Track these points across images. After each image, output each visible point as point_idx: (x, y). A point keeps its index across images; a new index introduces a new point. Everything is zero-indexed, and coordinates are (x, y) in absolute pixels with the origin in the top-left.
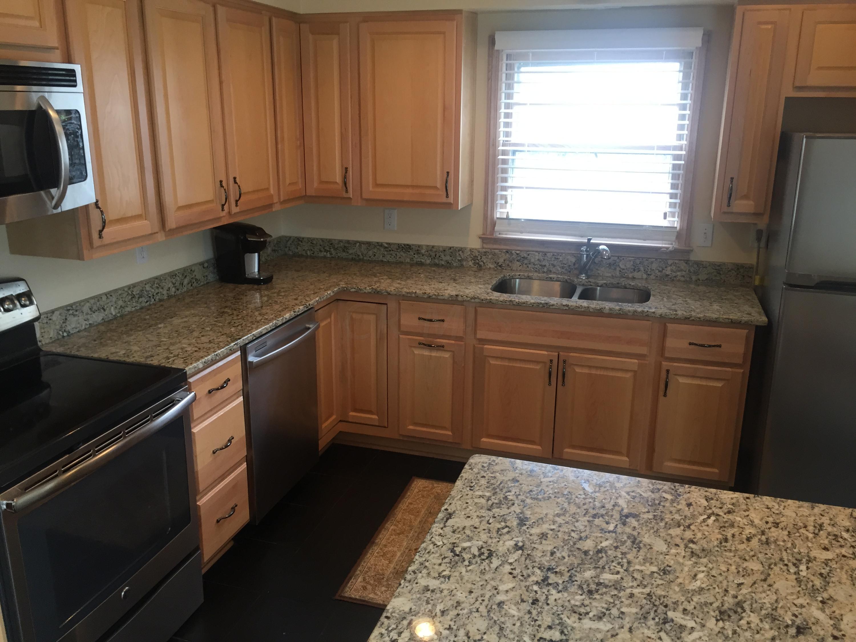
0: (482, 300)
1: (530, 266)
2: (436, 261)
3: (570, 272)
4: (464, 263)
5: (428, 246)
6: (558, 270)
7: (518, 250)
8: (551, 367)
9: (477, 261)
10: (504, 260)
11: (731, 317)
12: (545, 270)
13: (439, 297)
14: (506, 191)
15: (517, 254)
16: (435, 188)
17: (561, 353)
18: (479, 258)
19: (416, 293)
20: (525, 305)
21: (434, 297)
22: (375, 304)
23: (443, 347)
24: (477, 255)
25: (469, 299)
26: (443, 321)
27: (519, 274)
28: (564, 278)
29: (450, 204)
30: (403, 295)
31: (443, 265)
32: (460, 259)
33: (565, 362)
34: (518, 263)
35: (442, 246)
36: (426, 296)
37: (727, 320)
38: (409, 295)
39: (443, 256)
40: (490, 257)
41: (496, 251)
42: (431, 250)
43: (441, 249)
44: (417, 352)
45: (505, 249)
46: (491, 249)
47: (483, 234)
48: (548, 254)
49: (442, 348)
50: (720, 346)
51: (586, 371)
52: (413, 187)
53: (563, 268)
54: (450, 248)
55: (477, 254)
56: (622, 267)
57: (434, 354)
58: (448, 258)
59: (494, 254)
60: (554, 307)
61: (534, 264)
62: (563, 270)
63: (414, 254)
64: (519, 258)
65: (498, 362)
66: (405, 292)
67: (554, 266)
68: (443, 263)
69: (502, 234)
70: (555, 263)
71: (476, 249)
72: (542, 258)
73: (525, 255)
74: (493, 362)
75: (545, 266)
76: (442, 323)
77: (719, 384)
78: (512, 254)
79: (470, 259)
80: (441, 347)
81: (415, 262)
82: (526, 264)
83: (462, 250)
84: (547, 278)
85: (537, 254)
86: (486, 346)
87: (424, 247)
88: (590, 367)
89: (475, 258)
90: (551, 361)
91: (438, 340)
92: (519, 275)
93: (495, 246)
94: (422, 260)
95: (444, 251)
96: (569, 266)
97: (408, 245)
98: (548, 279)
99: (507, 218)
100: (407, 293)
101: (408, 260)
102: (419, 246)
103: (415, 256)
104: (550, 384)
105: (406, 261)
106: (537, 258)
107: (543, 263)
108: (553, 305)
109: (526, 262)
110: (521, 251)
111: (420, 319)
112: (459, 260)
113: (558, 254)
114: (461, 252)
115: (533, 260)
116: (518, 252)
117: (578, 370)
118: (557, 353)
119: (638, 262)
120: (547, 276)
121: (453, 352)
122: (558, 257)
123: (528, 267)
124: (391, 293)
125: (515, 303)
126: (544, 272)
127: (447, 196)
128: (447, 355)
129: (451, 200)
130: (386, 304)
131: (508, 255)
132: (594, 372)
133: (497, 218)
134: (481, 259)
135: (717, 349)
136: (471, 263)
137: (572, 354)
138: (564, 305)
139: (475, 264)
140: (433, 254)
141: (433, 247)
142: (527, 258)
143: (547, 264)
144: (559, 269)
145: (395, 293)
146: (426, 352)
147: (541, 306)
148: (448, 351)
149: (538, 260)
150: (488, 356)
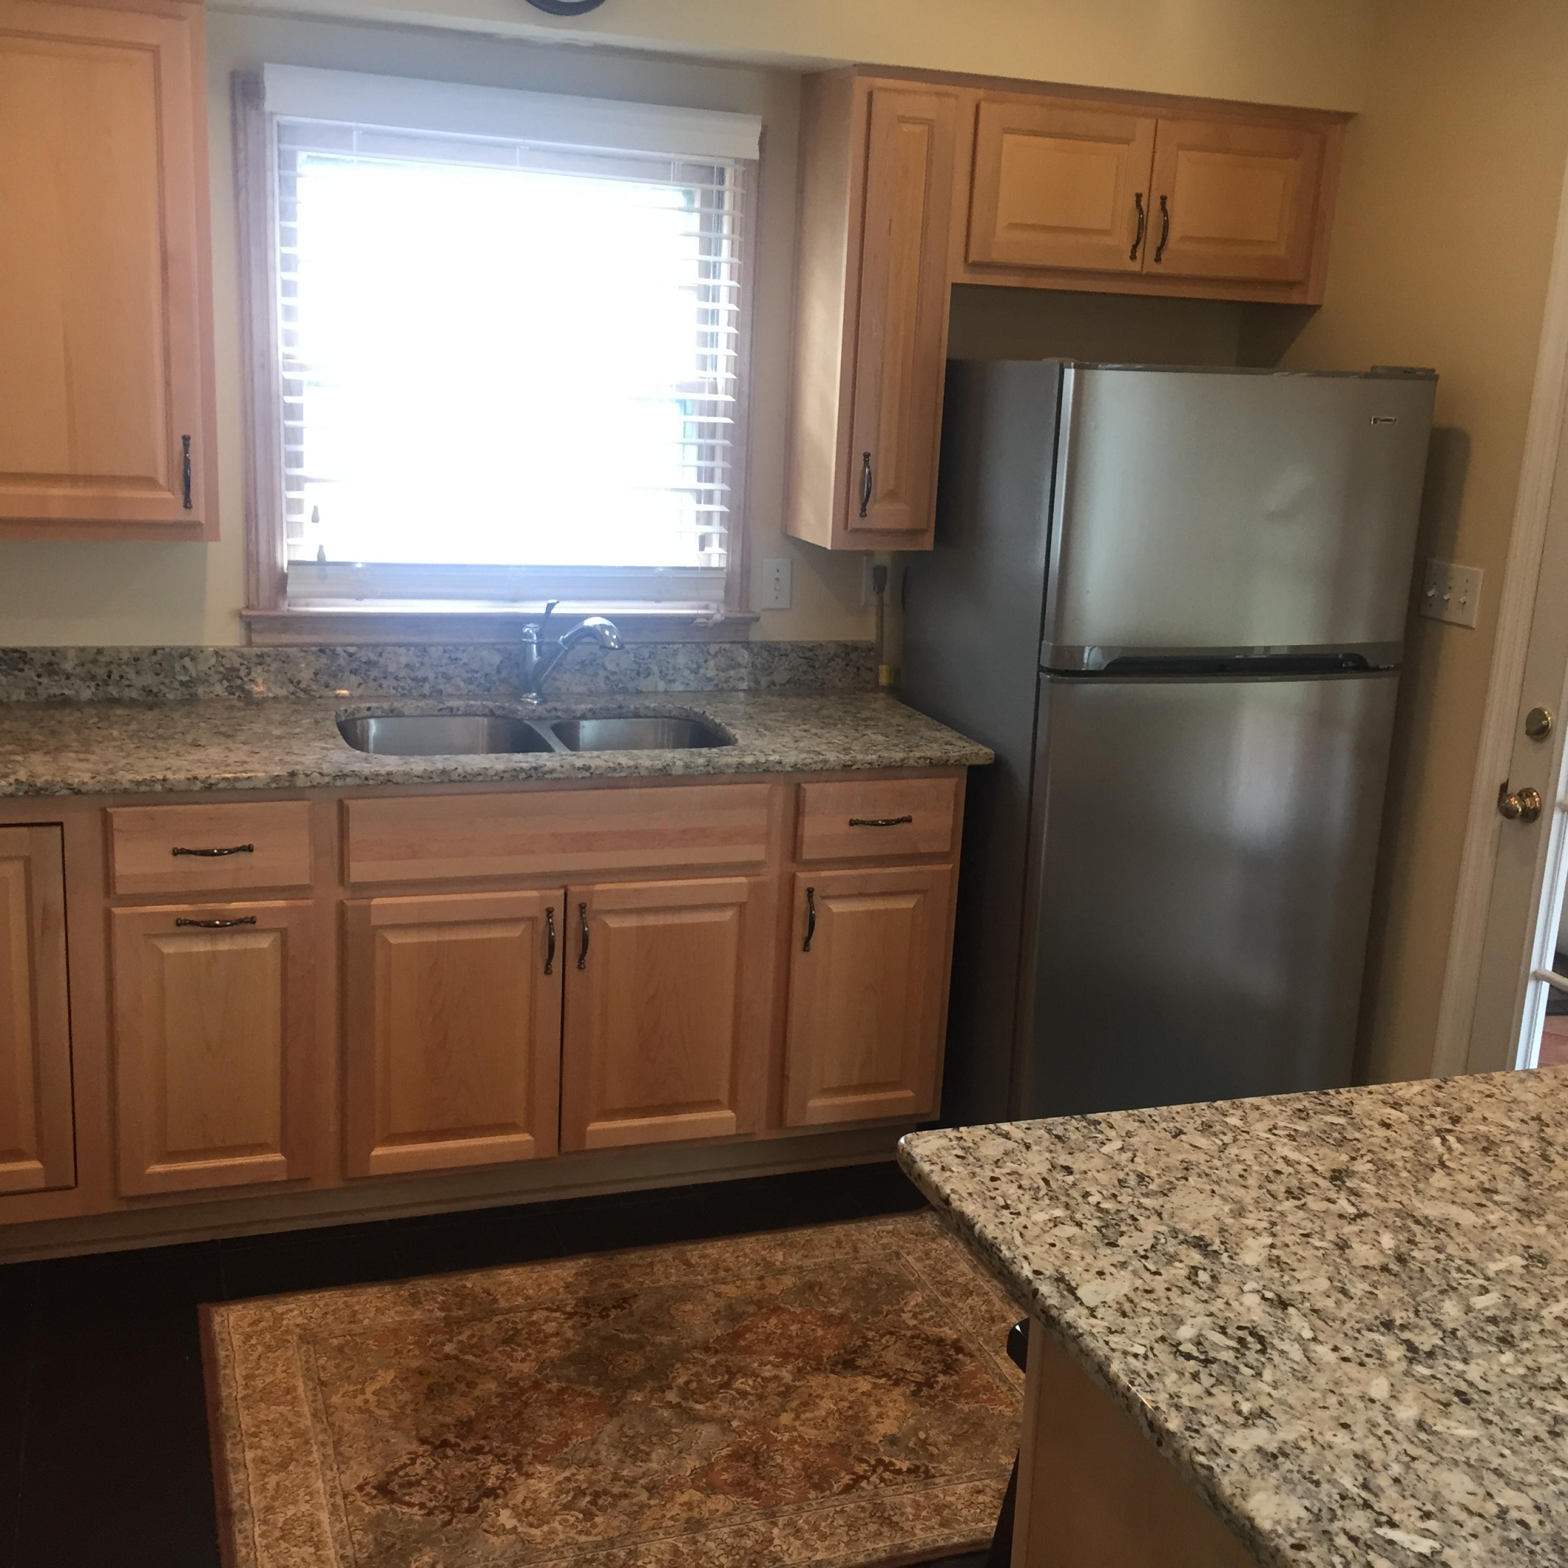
0: (366, 779)
1: (385, 683)
2: (114, 691)
3: (488, 690)
4: (201, 690)
5: (82, 650)
6: (458, 688)
7: (351, 645)
8: (550, 926)
9: (239, 682)
10: (316, 674)
11: (929, 754)
12: (426, 689)
13: (239, 785)
14: (300, 488)
15: (351, 655)
16: (149, 482)
17: (572, 889)
18: (242, 673)
19: (165, 780)
20: (480, 778)
21: (221, 785)
22: (25, 829)
23: (253, 921)
24: (237, 665)
25: (327, 779)
26: (250, 849)
27: (367, 705)
28: (484, 706)
29: (196, 525)
30: (126, 791)
31: (133, 701)
32: (185, 678)
33: (582, 907)
34: (353, 677)
35: (130, 649)
36: (198, 786)
37: (921, 762)
38: (143, 788)
39: (132, 675)
40: (274, 666)
41: (290, 650)
42: (94, 661)
43: (126, 656)
44: (169, 948)
45: (314, 645)
46: (275, 646)
47: (247, 607)
48: (433, 651)
49: (249, 926)
50: (908, 820)
51: (631, 922)
52: (74, 479)
53: (470, 681)
54: (155, 652)
55: (237, 662)
56: (611, 667)
57: (224, 945)
58: (148, 679)
59: (286, 660)
60: (555, 775)
61: (397, 678)
62: (472, 687)
63: (39, 676)
64: (354, 666)
65: (412, 938)
66: (131, 781)
67: (448, 678)
68: (134, 694)
69: (295, 605)
70: (451, 670)
71: (232, 650)
72: (415, 661)
73: (373, 657)
74: (394, 939)
75: (425, 679)
76: (247, 853)
77: (907, 904)
78: (335, 655)
79: (218, 677)
80: (246, 923)
81: (42, 697)
82: (375, 680)
83: (190, 653)
84: (440, 710)
85: (402, 650)
86: (376, 901)
87: (71, 655)
88: (640, 911)
89: (230, 675)
90: (549, 912)
91: (235, 905)
92: (369, 709)
93: (286, 638)
94: (66, 692)
95: (136, 660)
96: (486, 675)
97: (15, 650)
98: (444, 712)
99: (321, 562)
100: (138, 783)
101: (19, 695)
102: (54, 652)
103: (44, 680)
104: (548, 971)
105: (14, 698)
106: (403, 660)
107: (420, 674)
108: (552, 771)
109: (374, 673)
110: (359, 646)
111: (177, 852)
112: (182, 683)
113: (456, 646)
114: (187, 661)
115: (392, 668)
116: (352, 650)
117: (614, 923)
118: (562, 891)
119: (645, 653)
120: (441, 706)
121: (282, 930)
122: (458, 655)
123: (380, 686)
124: (84, 789)
125: (454, 776)
126: (424, 696)
127: (187, 504)
128: (264, 942)
129: (199, 513)
130: (61, 824)
131: (324, 660)
132: (650, 920)
133: (291, 563)
134: (249, 674)
135: (904, 826)
136: (219, 689)
137: (599, 887)
138: (579, 769)
139: (231, 690)
140: (101, 672)
141: (100, 651)
142: (376, 663)
143: (431, 676)
144: (462, 685)
145: (97, 788)
146: (201, 946)
147: (523, 775)
148: (264, 931)
149: (407, 666)
150: (381, 927)
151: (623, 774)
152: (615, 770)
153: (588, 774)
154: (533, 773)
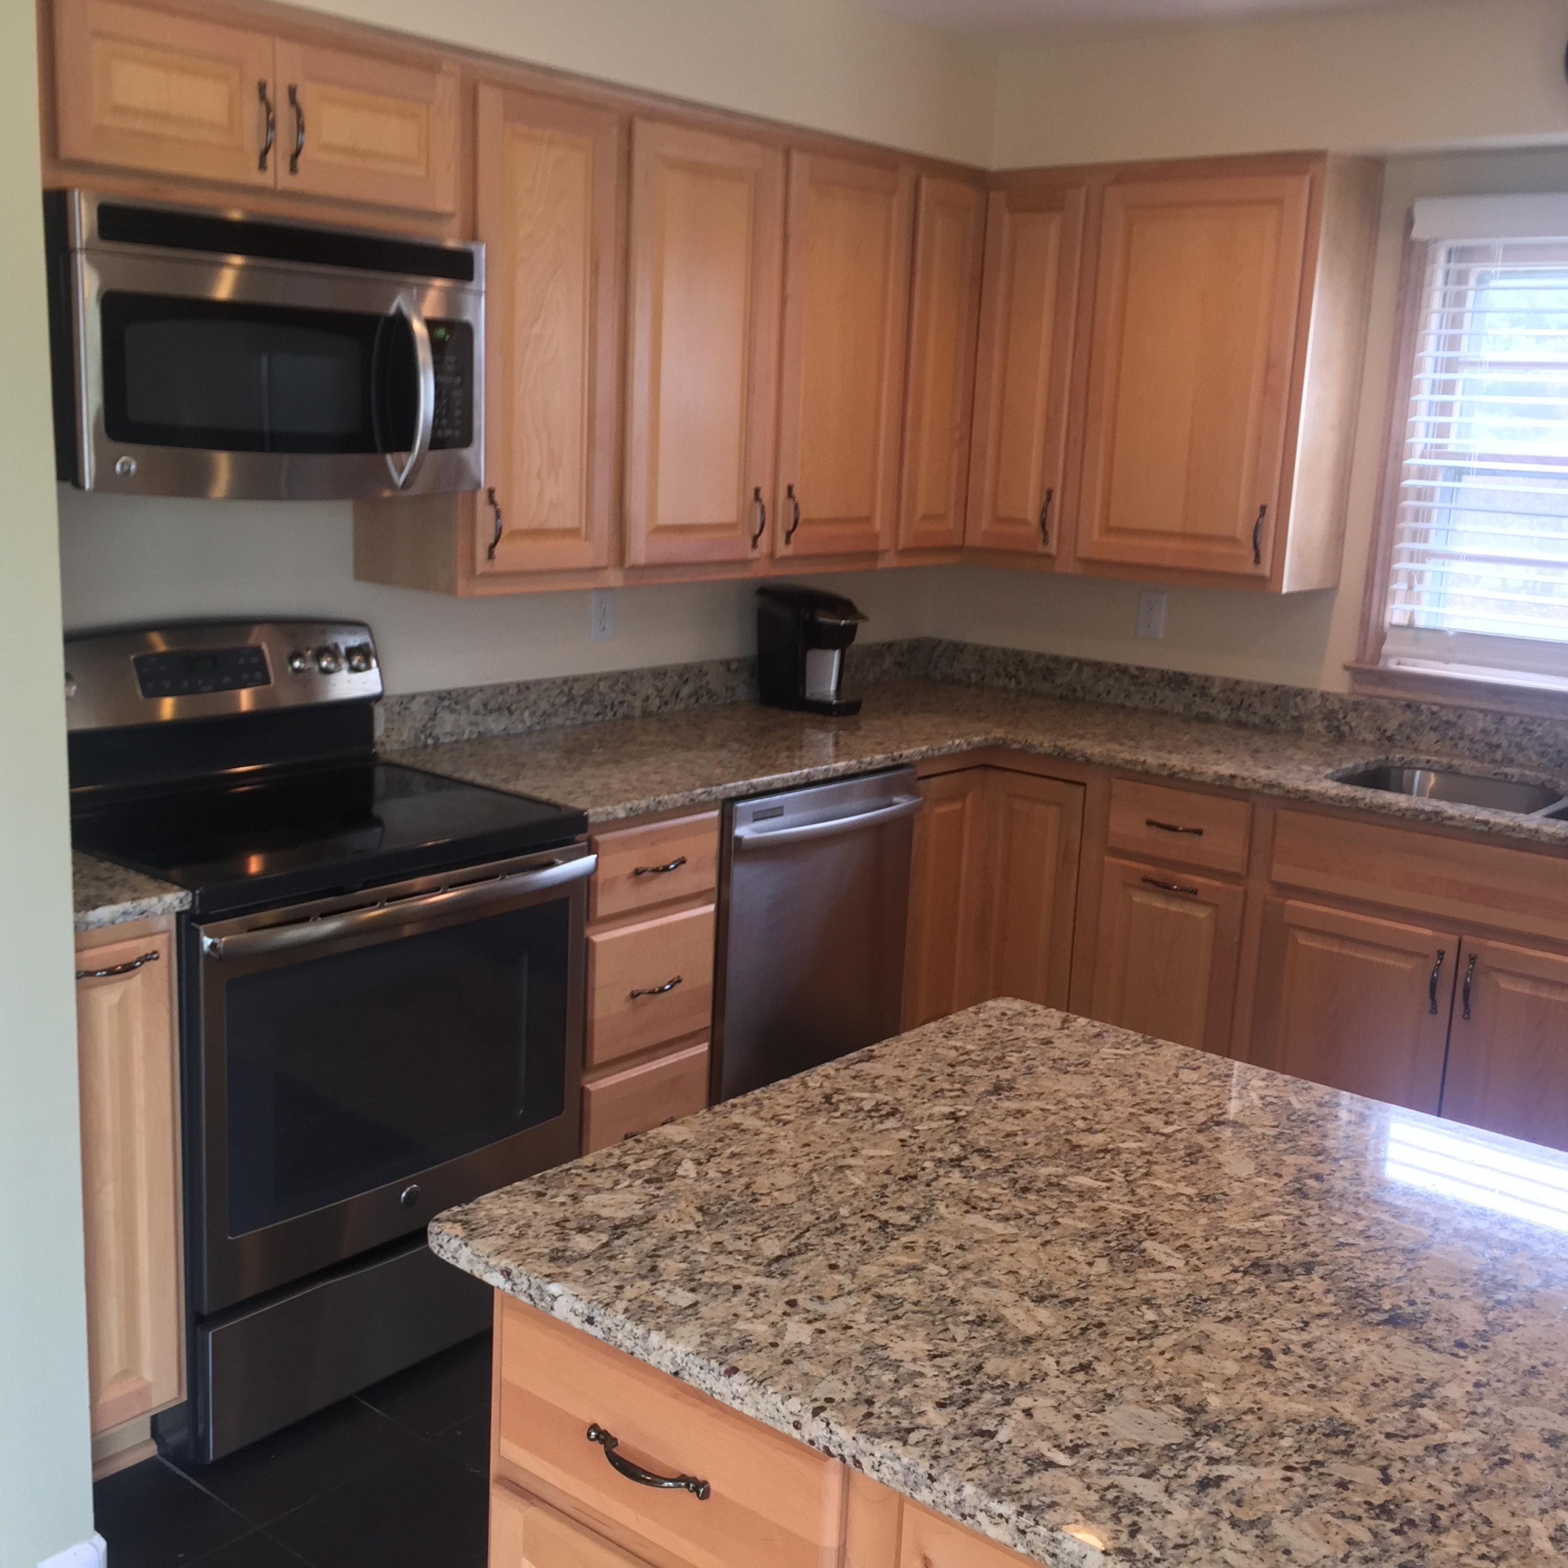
0: (1288, 791)
1: (1461, 744)
2: (1243, 715)
3: (1560, 766)
4: (1306, 725)
5: (1226, 680)
6: (1530, 759)
7: (1435, 704)
8: (1438, 969)
9: (1336, 724)
10: (1401, 726)
12: (1499, 755)
13: (1194, 778)
15: (1433, 713)
16: (1231, 540)
17: (1466, 938)
18: (1341, 716)
19: (1144, 762)
21: (1182, 775)
22: (1062, 784)
23: (1195, 892)
24: (1337, 708)
26: (1199, 832)
27: (1427, 758)
28: (1537, 778)
29: (1261, 579)
30: (1118, 767)
31: (1255, 726)
32: (1296, 714)
33: (1473, 959)
34: (1432, 734)
35: (1259, 684)
36: (1165, 773)
38: (1129, 766)
39: (1257, 704)
40: (1366, 714)
41: (1384, 703)
42: (1233, 690)
43: (1255, 688)
44: (1139, 898)
45: (1405, 699)
46: (1370, 697)
47: (1357, 661)
48: (1509, 720)
49: (1191, 896)
51: (1524, 989)
52: (1184, 536)
53: (1543, 754)
54: (1276, 688)
55: (1337, 706)
57: (1174, 907)
58: (1268, 710)
59: (1378, 709)
61: (1472, 740)
62: (1544, 761)
63: (1195, 696)
64: (1436, 723)
65: (1317, 944)
66: (1123, 759)
67: (1521, 748)
68: (1257, 720)
69: (1404, 664)
70: (1525, 740)
71: (1335, 694)
72: (1492, 727)
73: (1452, 717)
74: (1304, 940)
75: (1498, 746)
76: (1196, 837)
78: (1419, 711)
79: (1320, 716)
80: (1189, 894)
81: (1194, 713)
82: (1452, 739)
83: (1301, 693)
84: (1495, 774)
85: (1480, 716)
86: (1291, 902)
87: (1218, 683)
88: (1537, 981)
89: (1330, 716)
90: (1441, 954)
91: (1186, 876)
92: (1428, 762)
93: (1382, 691)
94: (1211, 711)
95: (1263, 692)
96: (1560, 752)
97: (1182, 674)
98: (1498, 777)
99: (1410, 626)
100: (1127, 762)
101: (1179, 708)
102: (1207, 679)
103: (1197, 699)
104: (1434, 1010)
105: (1176, 710)
106: (1480, 725)
107: (1495, 740)
109: (1451, 733)
110: (1442, 706)
111: (1150, 823)
112: (1293, 718)
113: (1533, 720)
114: (1299, 699)
115: (1469, 731)
116: (1435, 708)
117: (1505, 984)
118: (1457, 938)
120: (1496, 771)
121: (1216, 906)
122: (1534, 727)
123: (1456, 745)
124: (1093, 759)
126: (1494, 761)
127: (1257, 560)
128: (1202, 913)
129: (1266, 568)
130: (1084, 785)
131: (1409, 714)
132: (1544, 993)
133: (1391, 625)
134: (1345, 717)
136: (1320, 726)
137: (1492, 943)
139: (1329, 729)
140: (1236, 700)
141: (1238, 682)
142: (1455, 724)
143: (1505, 743)
144: (1534, 757)
145: (1101, 760)
146: (1159, 903)
148: (1205, 903)
149: (1483, 731)
150: (1295, 927)
151: (1523, 836)
152: (1514, 829)
153: (1486, 829)
154: (1433, 816)
